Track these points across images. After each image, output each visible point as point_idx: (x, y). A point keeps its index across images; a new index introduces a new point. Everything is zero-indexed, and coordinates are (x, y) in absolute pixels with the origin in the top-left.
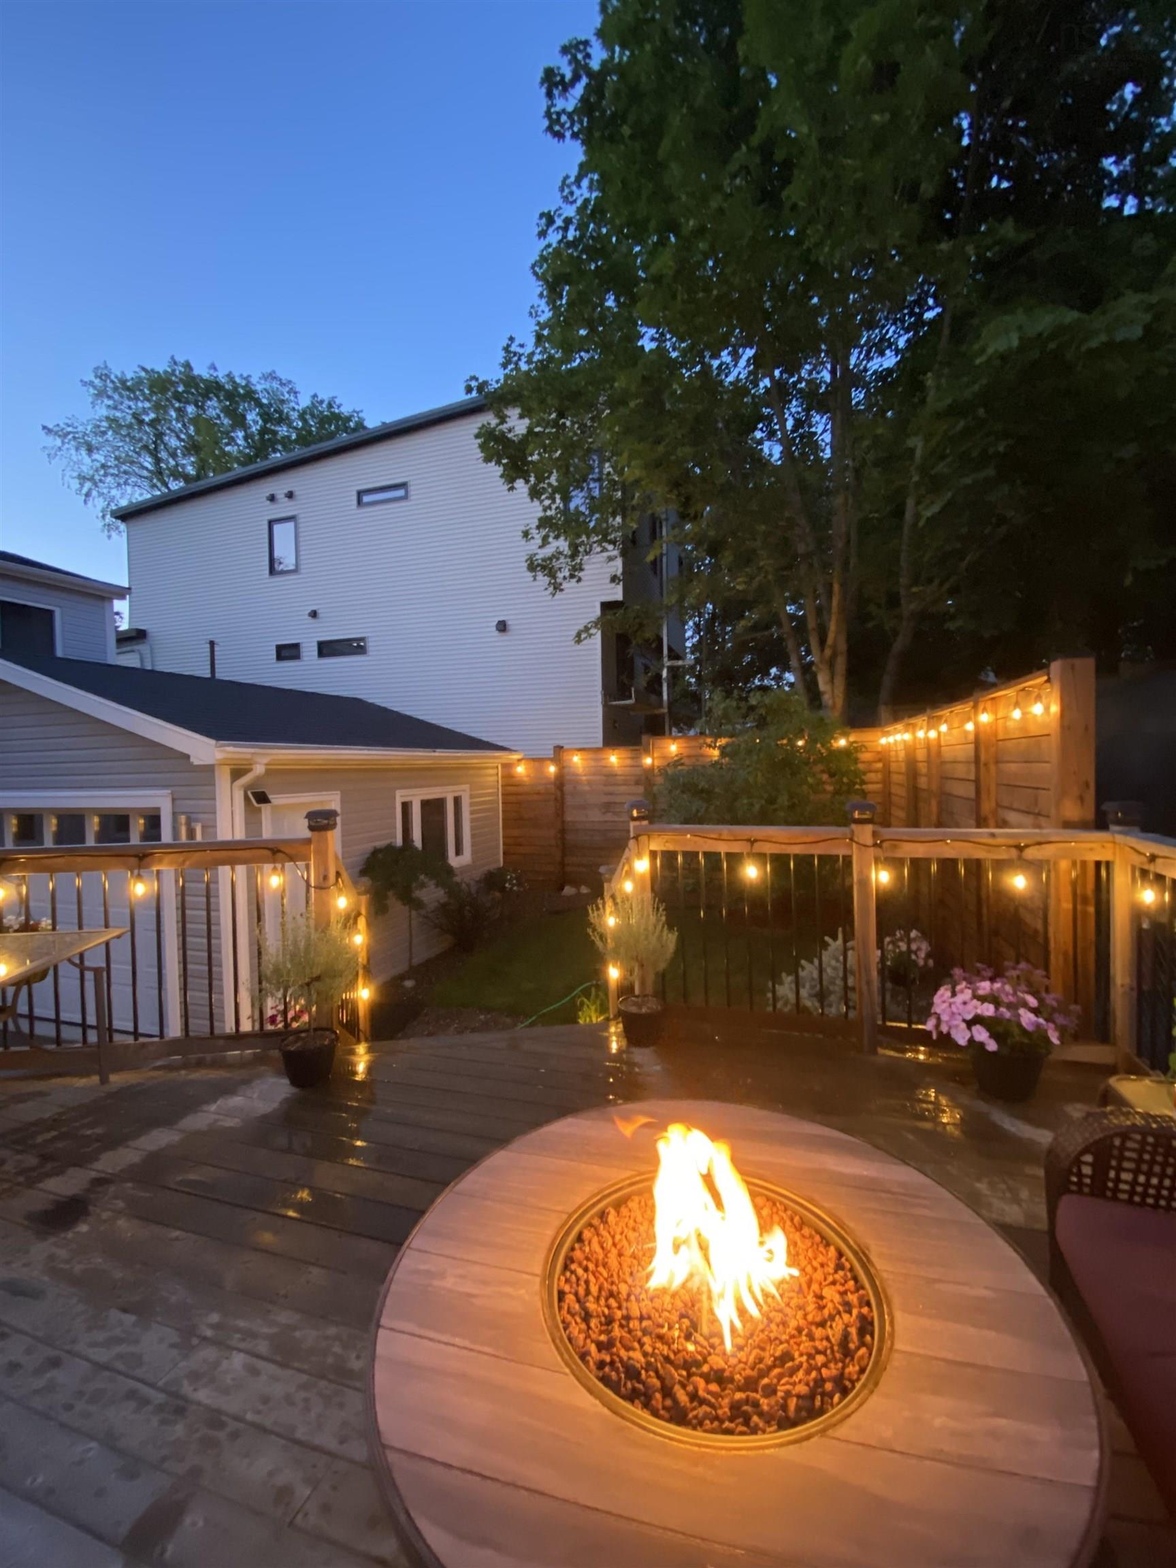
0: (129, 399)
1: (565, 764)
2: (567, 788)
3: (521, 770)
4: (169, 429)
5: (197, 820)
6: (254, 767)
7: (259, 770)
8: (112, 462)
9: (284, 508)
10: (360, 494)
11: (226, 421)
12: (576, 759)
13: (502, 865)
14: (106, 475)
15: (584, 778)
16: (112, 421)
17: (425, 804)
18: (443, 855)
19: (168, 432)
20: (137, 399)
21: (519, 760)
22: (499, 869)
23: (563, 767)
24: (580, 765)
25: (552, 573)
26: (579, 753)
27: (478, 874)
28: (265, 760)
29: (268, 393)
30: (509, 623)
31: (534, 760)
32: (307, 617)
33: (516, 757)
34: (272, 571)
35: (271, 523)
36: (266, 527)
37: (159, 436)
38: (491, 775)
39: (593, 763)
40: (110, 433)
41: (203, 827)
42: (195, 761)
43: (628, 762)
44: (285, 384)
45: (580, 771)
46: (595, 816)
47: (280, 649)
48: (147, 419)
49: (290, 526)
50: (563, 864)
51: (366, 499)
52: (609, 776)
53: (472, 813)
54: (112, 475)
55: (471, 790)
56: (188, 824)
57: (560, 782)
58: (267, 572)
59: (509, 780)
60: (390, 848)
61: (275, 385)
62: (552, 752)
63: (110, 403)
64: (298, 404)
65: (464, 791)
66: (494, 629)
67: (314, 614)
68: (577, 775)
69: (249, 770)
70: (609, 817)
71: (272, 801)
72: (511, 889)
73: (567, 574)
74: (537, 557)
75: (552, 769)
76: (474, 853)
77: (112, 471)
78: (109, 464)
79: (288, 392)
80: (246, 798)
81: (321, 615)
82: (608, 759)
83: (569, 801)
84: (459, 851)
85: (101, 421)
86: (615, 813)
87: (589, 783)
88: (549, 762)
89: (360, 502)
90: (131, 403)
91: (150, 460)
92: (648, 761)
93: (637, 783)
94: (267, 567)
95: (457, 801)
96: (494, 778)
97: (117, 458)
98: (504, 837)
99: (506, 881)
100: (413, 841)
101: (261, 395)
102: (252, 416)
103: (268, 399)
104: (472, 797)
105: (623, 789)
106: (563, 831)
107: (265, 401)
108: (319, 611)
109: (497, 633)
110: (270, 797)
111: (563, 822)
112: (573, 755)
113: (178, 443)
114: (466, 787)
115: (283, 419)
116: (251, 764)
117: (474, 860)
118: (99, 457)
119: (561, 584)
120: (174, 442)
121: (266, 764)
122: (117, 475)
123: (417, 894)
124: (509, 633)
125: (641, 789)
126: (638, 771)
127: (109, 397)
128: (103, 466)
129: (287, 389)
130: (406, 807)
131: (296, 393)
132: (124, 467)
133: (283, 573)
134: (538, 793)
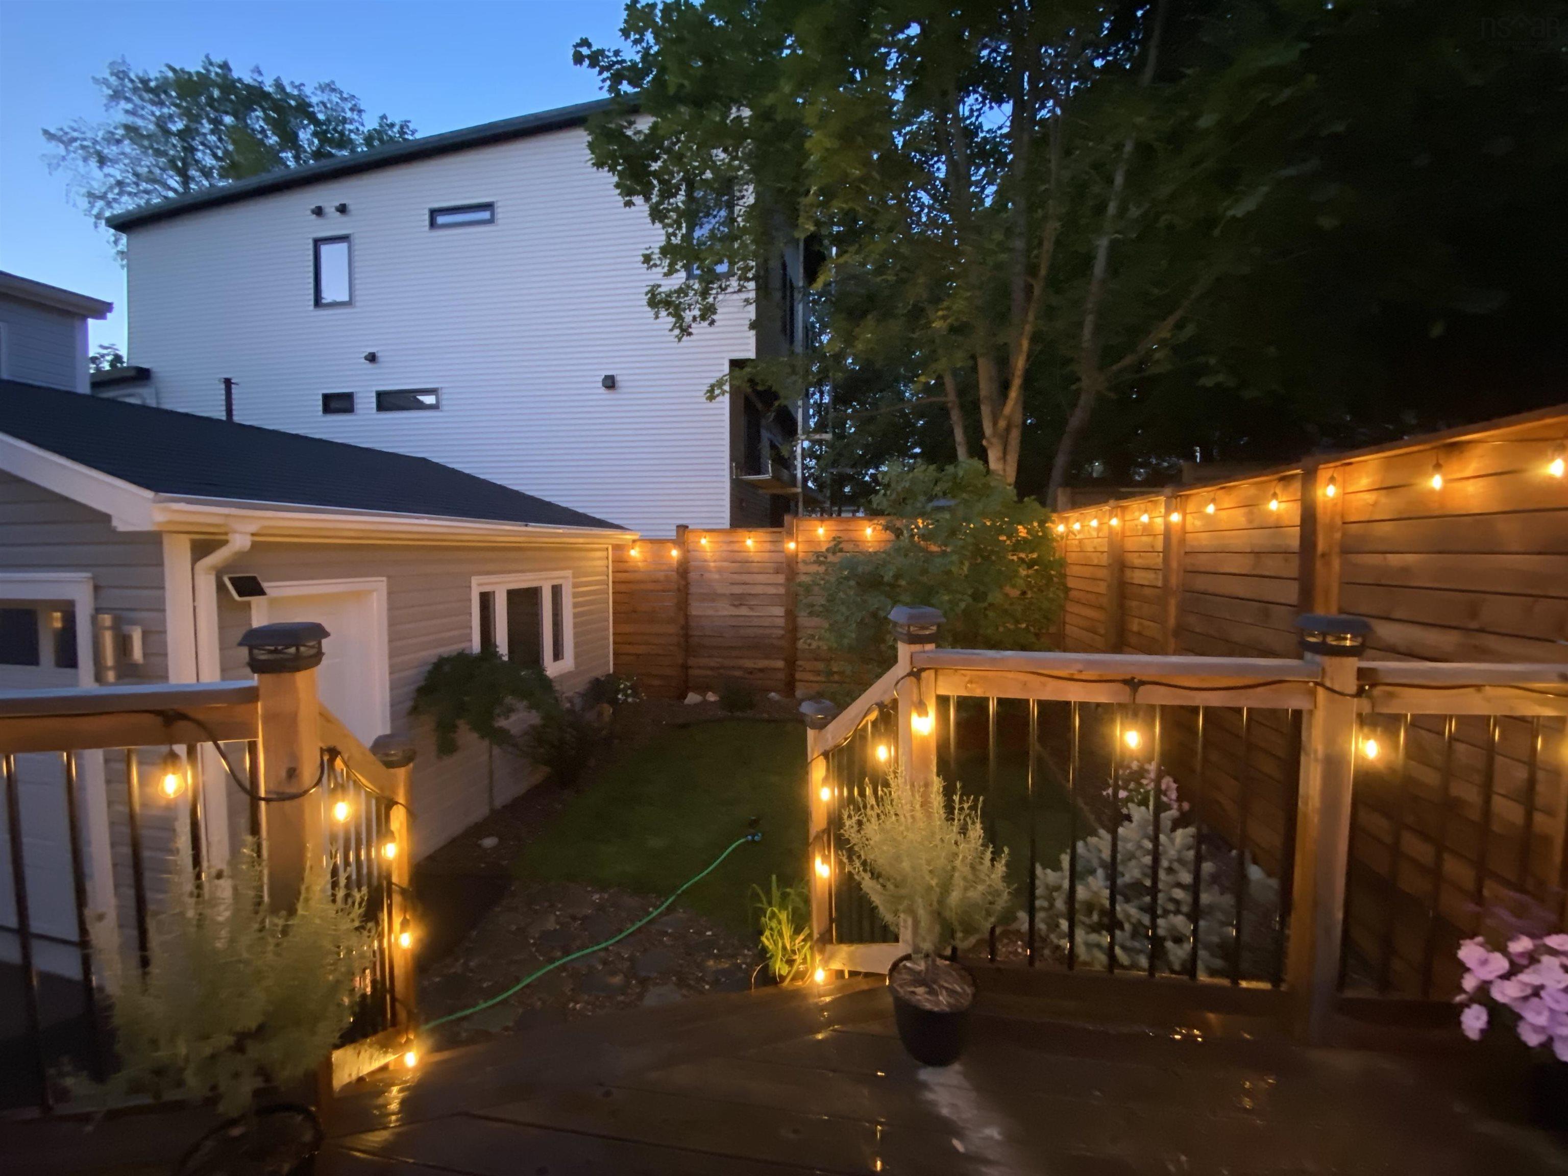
0: (153, 103)
1: (690, 548)
2: (693, 576)
3: (635, 553)
4: (203, 144)
5: (134, 623)
6: (230, 537)
7: (240, 542)
8: (131, 178)
9: (333, 225)
10: (434, 213)
11: (273, 140)
12: (704, 542)
13: (611, 671)
14: (121, 193)
15: (712, 564)
16: (132, 131)
17: (512, 595)
18: (536, 660)
19: (201, 147)
20: (161, 104)
21: (634, 541)
22: (609, 675)
23: (688, 551)
24: (708, 549)
25: (677, 312)
26: (707, 534)
27: (581, 684)
28: (253, 528)
29: (325, 107)
30: (618, 378)
31: (653, 541)
32: (363, 361)
33: (629, 537)
34: (318, 301)
35: (317, 242)
36: (311, 246)
37: (191, 150)
38: (600, 559)
39: (725, 547)
40: (127, 142)
41: (145, 635)
42: (121, 525)
43: (768, 546)
44: (346, 99)
45: (709, 555)
46: (725, 610)
47: (327, 398)
48: (174, 128)
49: (343, 247)
50: (685, 667)
51: (441, 220)
52: (743, 564)
53: (575, 605)
54: (130, 194)
55: (574, 577)
56: (117, 627)
57: (684, 570)
58: (312, 303)
59: (620, 563)
60: (462, 658)
61: (335, 98)
62: (674, 533)
63: (129, 106)
64: (363, 125)
65: (565, 578)
66: (600, 385)
67: (372, 358)
68: (705, 561)
69: (225, 543)
70: (744, 611)
71: (267, 590)
72: (626, 700)
73: (697, 313)
74: (660, 290)
75: (675, 553)
76: (577, 656)
77: (129, 189)
78: (128, 181)
79: (352, 110)
80: (221, 587)
81: (381, 359)
82: (744, 542)
83: (693, 589)
84: (558, 655)
85: (116, 128)
86: (751, 608)
87: (720, 570)
88: (670, 545)
89: (433, 224)
90: (154, 108)
91: (177, 178)
92: (792, 546)
93: (777, 572)
94: (312, 297)
95: (556, 591)
96: (604, 562)
97: (136, 175)
98: (614, 634)
99: (618, 691)
100: (496, 646)
101: (316, 109)
102: (305, 136)
103: (325, 113)
104: (575, 586)
105: (761, 578)
106: (686, 627)
107: (321, 117)
108: (378, 355)
109: (603, 390)
110: (265, 585)
111: (687, 617)
112: (700, 537)
113: (214, 162)
114: (568, 573)
115: (343, 142)
116: (226, 534)
117: (577, 664)
118: (115, 172)
119: (690, 326)
120: (209, 161)
121: (253, 535)
122: (135, 194)
123: (502, 723)
124: (619, 391)
125: (781, 579)
126: (779, 557)
127: (128, 100)
128: (120, 183)
129: (350, 105)
130: (486, 600)
131: (360, 111)
132: (144, 186)
133: (334, 305)
134: (655, 581)
